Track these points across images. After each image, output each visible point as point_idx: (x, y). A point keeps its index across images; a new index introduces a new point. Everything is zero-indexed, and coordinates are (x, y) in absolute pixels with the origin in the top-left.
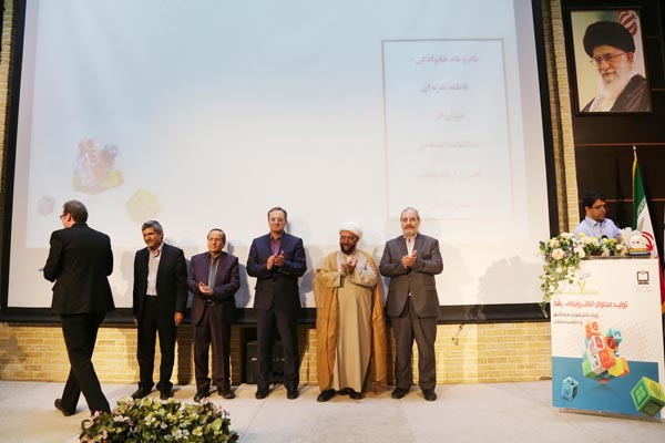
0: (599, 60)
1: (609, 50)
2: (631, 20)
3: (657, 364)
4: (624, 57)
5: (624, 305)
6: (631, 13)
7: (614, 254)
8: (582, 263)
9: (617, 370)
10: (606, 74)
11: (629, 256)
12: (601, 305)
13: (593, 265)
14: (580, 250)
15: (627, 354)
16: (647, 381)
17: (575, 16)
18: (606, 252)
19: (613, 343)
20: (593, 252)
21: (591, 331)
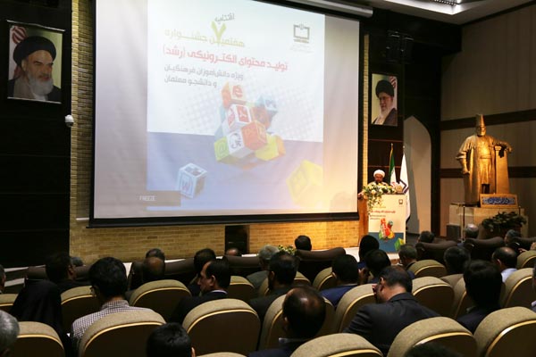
0: (380, 99)
1: (385, 95)
2: (393, 80)
3: (402, 234)
4: (390, 99)
5: (394, 212)
6: (395, 78)
7: (392, 193)
8: (383, 196)
9: (391, 237)
10: (382, 107)
11: (397, 193)
12: (387, 212)
13: (385, 197)
14: (380, 190)
15: (394, 230)
16: (400, 240)
17: (374, 76)
18: (389, 191)
19: (390, 226)
20: (385, 191)
21: (383, 222)
